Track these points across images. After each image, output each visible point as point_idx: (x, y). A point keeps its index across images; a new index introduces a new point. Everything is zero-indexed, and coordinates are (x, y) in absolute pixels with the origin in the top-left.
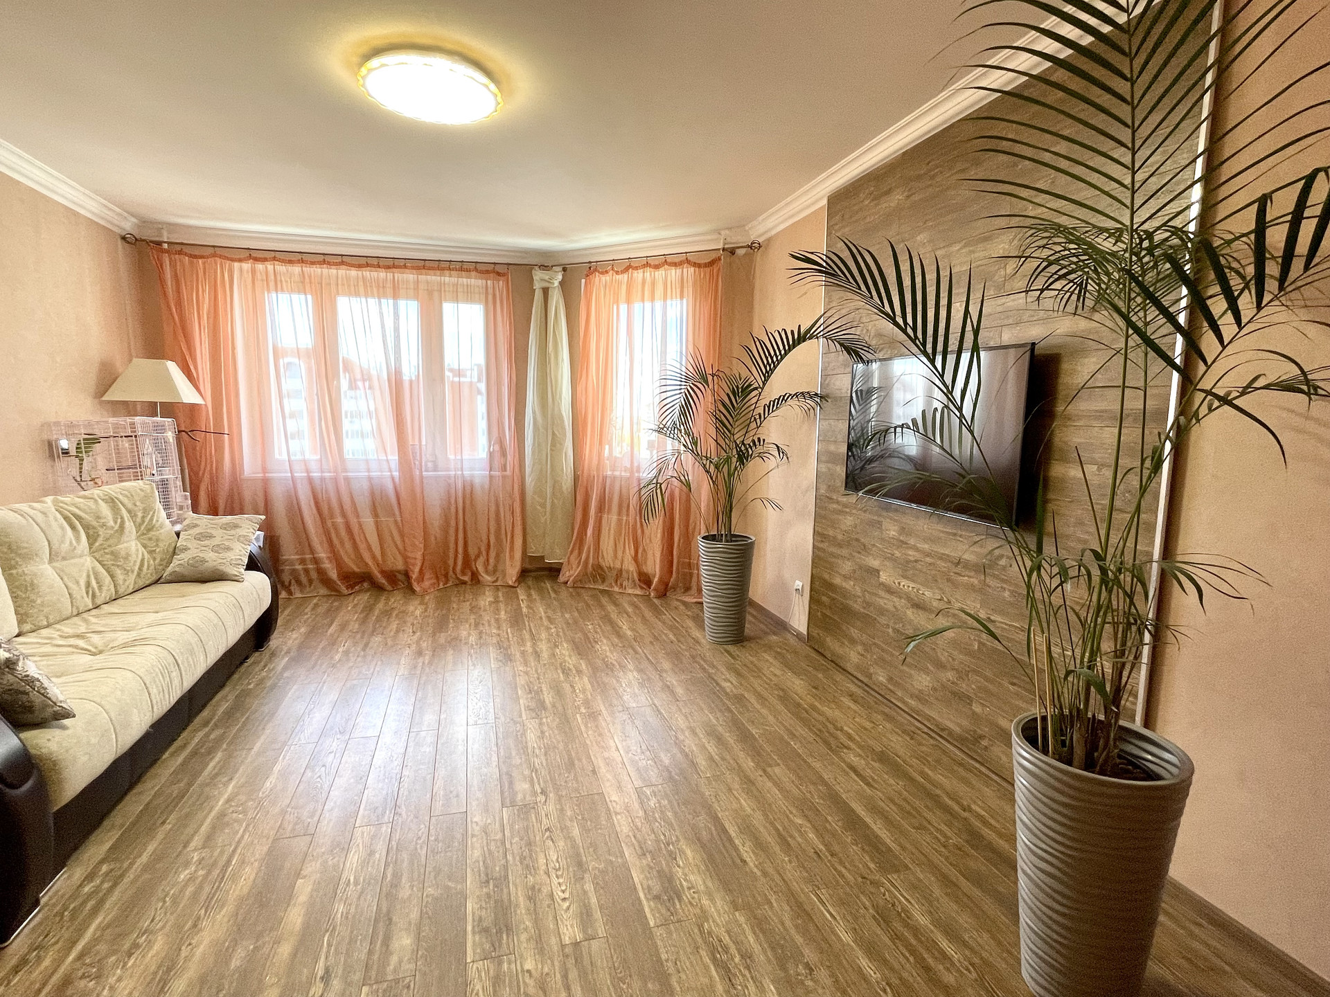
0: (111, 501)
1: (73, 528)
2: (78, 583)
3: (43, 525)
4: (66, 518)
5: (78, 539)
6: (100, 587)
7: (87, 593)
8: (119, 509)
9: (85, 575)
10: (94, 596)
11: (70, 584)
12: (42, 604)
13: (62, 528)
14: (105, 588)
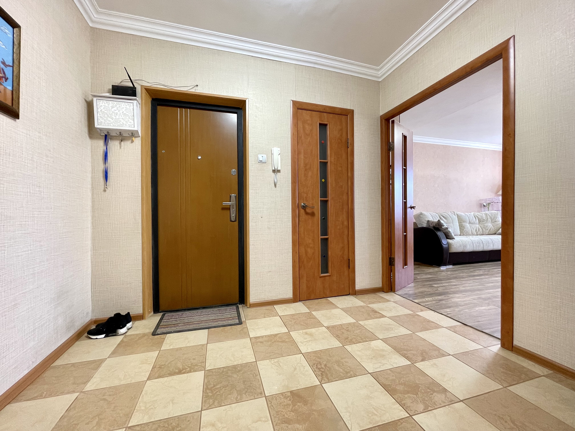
0: (486, 214)
1: (475, 218)
2: (473, 229)
3: (469, 217)
4: (475, 217)
5: (476, 221)
6: (479, 231)
7: (476, 231)
8: (487, 216)
9: (476, 228)
10: (477, 233)
11: (472, 229)
12: (465, 231)
13: (473, 218)
14: (480, 232)
